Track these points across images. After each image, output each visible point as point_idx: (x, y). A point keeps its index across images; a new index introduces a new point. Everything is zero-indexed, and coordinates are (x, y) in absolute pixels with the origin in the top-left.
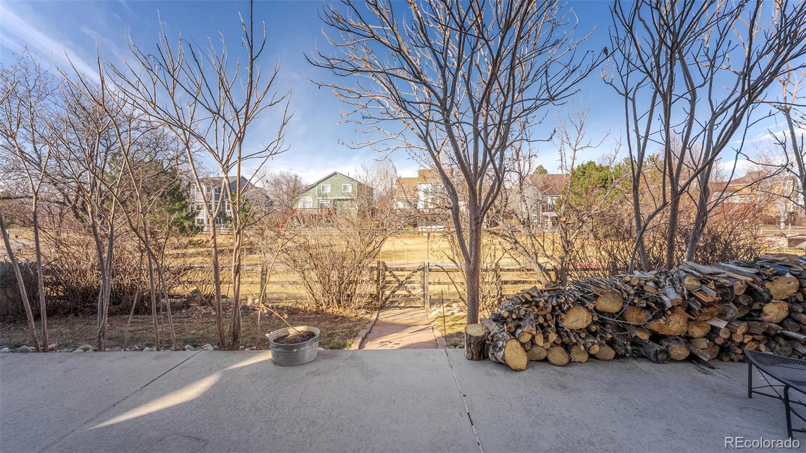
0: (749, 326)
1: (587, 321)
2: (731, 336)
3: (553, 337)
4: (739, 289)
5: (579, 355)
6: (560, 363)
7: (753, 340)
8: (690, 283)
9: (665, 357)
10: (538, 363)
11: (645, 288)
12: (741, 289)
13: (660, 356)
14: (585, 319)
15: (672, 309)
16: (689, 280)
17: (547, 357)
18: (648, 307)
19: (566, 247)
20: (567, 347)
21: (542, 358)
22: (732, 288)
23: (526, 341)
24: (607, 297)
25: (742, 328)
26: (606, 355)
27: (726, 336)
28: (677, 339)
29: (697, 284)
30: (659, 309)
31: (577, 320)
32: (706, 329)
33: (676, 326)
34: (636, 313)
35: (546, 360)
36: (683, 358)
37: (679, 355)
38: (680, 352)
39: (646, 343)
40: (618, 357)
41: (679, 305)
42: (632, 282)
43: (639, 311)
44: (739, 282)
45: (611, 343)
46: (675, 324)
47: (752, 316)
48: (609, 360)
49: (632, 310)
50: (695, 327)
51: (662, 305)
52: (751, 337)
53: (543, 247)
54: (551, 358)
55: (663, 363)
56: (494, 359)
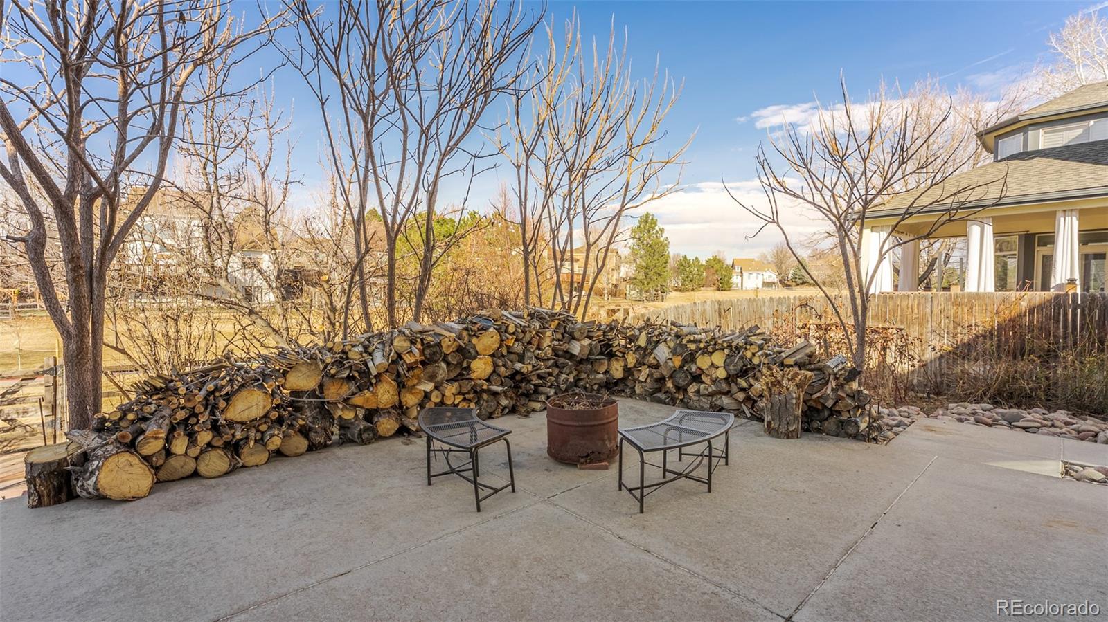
0: (460, 386)
1: (264, 407)
2: (443, 398)
3: (205, 437)
4: (448, 346)
5: (252, 455)
6: (216, 474)
7: (465, 399)
8: (399, 345)
9: (371, 435)
10: (182, 481)
11: (350, 355)
12: (449, 346)
13: (365, 436)
14: (262, 404)
15: (378, 376)
16: (400, 341)
17: (196, 469)
18: (350, 378)
19: (332, 317)
20: (234, 448)
21: (190, 473)
22: (439, 344)
23: (151, 453)
24: (300, 371)
25: (450, 389)
26: (297, 448)
27: (438, 400)
28: (389, 412)
29: (407, 344)
30: (363, 379)
31: (249, 408)
32: (420, 396)
33: (386, 396)
34: (337, 386)
35: (195, 475)
36: (393, 432)
37: (389, 430)
38: (389, 426)
39: (352, 423)
40: (312, 448)
41: (387, 371)
42: (335, 349)
43: (340, 383)
44: (447, 340)
45: (304, 432)
46: (385, 394)
47: (461, 373)
48: (301, 455)
49: (332, 384)
50: (408, 395)
51: (365, 372)
52: (461, 397)
53: (309, 321)
54: (203, 469)
55: (370, 443)
56: (85, 494)
